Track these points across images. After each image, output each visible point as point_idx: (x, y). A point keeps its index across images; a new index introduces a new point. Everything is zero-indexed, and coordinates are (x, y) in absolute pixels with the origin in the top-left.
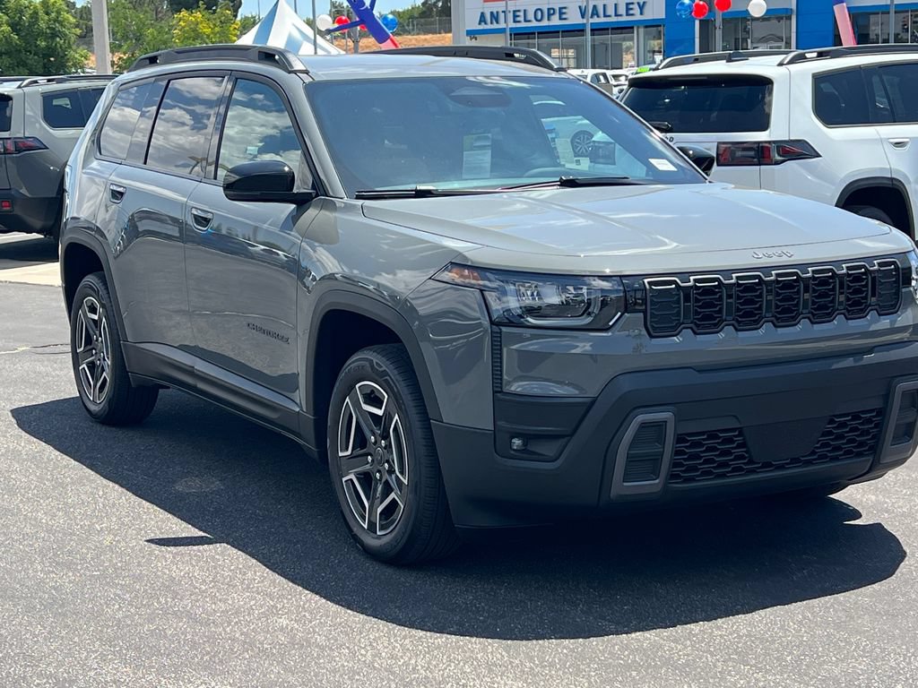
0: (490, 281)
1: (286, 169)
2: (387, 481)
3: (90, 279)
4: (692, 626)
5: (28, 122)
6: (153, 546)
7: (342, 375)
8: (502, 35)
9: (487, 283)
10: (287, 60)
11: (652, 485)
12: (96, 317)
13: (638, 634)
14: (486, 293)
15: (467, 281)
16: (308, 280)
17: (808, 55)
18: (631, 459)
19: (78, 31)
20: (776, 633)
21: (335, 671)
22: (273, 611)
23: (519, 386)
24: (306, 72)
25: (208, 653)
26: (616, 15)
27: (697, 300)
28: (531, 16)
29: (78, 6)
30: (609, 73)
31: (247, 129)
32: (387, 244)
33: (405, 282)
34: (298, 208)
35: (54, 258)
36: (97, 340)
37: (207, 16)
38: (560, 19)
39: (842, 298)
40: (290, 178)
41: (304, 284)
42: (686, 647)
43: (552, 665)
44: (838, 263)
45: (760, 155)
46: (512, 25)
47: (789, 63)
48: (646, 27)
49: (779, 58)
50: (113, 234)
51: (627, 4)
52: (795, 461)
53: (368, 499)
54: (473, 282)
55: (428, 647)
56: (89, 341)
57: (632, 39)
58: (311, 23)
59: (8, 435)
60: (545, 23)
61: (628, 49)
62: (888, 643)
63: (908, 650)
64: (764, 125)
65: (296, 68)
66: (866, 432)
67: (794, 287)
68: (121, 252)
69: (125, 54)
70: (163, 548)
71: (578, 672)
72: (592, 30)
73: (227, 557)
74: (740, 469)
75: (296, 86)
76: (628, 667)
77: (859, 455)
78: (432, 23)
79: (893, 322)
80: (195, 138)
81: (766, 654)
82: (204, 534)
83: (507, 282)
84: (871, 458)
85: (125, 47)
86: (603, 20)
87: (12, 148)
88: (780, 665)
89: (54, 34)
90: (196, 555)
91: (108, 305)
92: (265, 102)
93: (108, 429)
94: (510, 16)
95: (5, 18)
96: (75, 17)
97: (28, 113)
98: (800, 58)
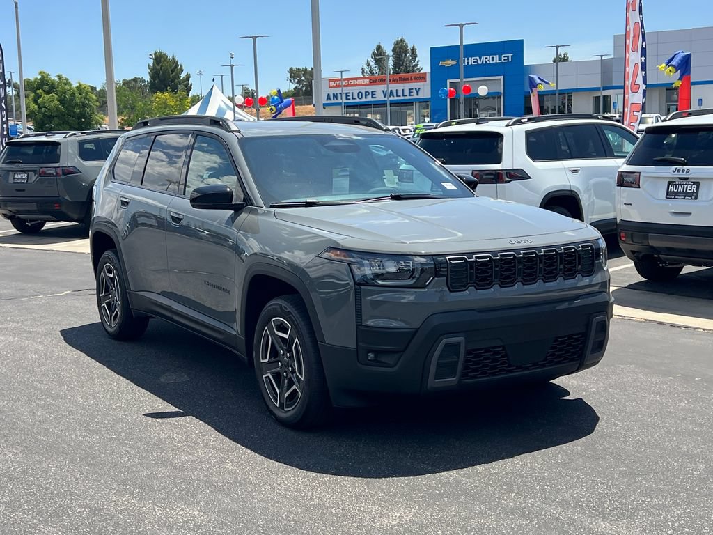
0: (353, 257)
1: (228, 190)
2: (290, 378)
3: (108, 253)
4: (477, 467)
5: (70, 158)
6: (148, 418)
7: (263, 313)
8: (340, 107)
9: (351, 259)
10: (227, 124)
11: (452, 381)
12: (112, 276)
13: (446, 472)
14: (353, 266)
15: (339, 258)
16: (243, 256)
17: (522, 120)
18: (439, 366)
19: (98, 104)
20: (528, 471)
21: (263, 501)
22: (223, 461)
23: (372, 322)
24: (239, 132)
25: (184, 490)
26: (403, 95)
27: (477, 269)
28: (356, 96)
29: (98, 89)
30: (401, 128)
31: (199, 164)
32: (287, 234)
33: (300, 258)
34: (235, 213)
35: (86, 236)
36: (112, 289)
37: (172, 95)
38: (372, 97)
39: (561, 267)
40: (230, 196)
41: (241, 258)
42: (475, 481)
43: (395, 494)
44: (559, 246)
45: (497, 177)
46: (345, 101)
47: (512, 125)
48: (420, 102)
49: (506, 122)
50: (122, 226)
51: (410, 90)
52: (535, 365)
53: (279, 389)
54: (343, 258)
55: (319, 483)
56: (107, 290)
57: (412, 109)
58: (231, 99)
59: (59, 347)
60: (364, 100)
61: (410, 114)
62: (596, 476)
63: (608, 481)
64: (498, 161)
65: (232, 129)
66: (576, 347)
67: (533, 261)
68: (127, 236)
69: (125, 117)
70: (154, 419)
71: (412, 499)
72: (390, 104)
73: (192, 425)
74: (504, 370)
75: (233, 140)
76: (442, 495)
77: (572, 360)
78: (299, 100)
79: (591, 281)
80: (169, 169)
81: (524, 485)
82: (178, 410)
83: (364, 259)
84: (579, 362)
85: (125, 113)
86: (396, 98)
87: (61, 173)
88: (533, 492)
89: (84, 106)
90: (174, 424)
91: (119, 269)
92: (210, 148)
93: (119, 342)
94: (344, 96)
95: (56, 96)
96: (96, 96)
97: (70, 151)
98: (518, 122)
